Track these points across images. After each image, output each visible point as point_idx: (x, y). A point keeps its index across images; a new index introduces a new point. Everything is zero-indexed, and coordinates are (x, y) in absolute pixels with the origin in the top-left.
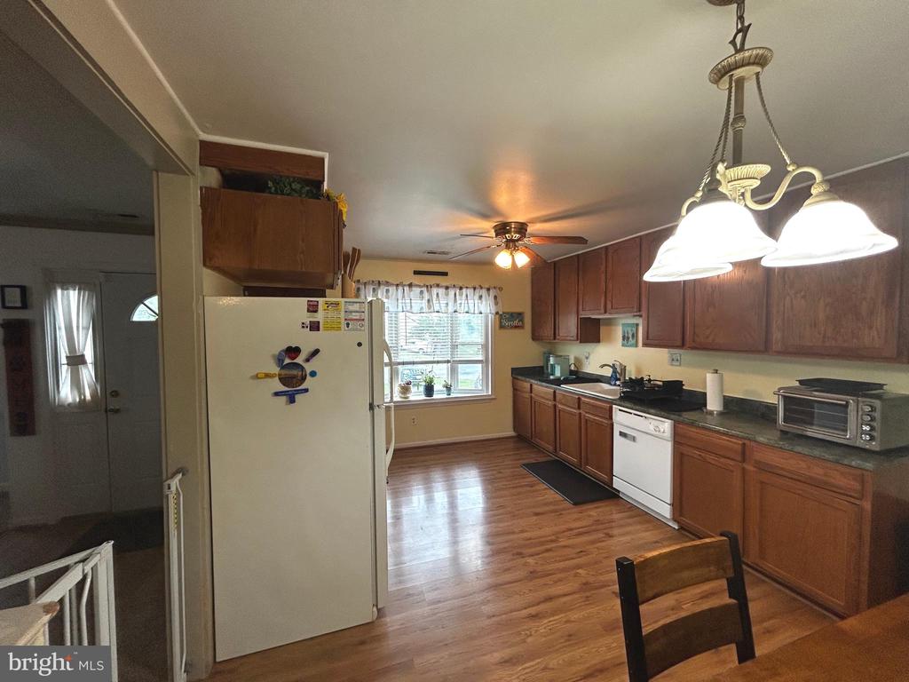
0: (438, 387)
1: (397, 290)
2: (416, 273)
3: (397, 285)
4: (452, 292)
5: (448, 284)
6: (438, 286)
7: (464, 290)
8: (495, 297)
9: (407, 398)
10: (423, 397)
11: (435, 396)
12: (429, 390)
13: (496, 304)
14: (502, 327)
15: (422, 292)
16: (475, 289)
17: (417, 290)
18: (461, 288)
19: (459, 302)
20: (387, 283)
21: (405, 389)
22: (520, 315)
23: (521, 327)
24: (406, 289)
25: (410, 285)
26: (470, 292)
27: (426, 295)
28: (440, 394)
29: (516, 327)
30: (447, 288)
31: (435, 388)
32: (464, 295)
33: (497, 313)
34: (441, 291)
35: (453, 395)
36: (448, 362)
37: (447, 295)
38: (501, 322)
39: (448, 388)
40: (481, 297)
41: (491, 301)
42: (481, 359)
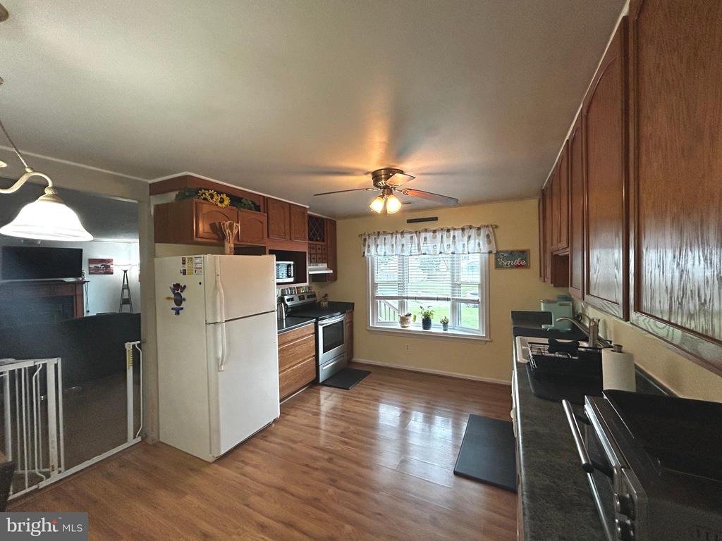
0: (435, 321)
1: (392, 238)
2: (409, 221)
3: (392, 234)
4: (439, 235)
5: (434, 229)
6: (426, 230)
7: (452, 232)
8: (488, 236)
9: (405, 327)
10: (421, 329)
11: (432, 330)
12: (427, 322)
13: (489, 242)
14: (498, 266)
15: (412, 238)
16: (463, 230)
17: (408, 236)
18: (448, 231)
19: (445, 244)
20: (385, 233)
21: (404, 320)
22: (524, 254)
23: (527, 266)
24: (399, 236)
25: (402, 233)
26: (458, 233)
27: (416, 239)
28: (436, 328)
29: (517, 266)
30: (434, 232)
31: (433, 322)
32: (452, 236)
33: (490, 252)
34: (429, 235)
35: (449, 331)
36: (448, 299)
37: (435, 237)
38: (497, 262)
39: (445, 324)
40: (469, 237)
41: (482, 240)
42: (476, 298)
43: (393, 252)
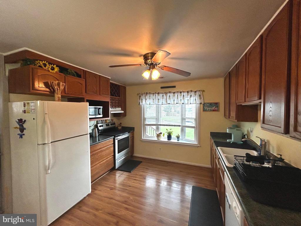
0: (173, 136)
1: (153, 96)
2: (162, 88)
3: (153, 94)
4: (176, 95)
5: (174, 91)
6: (170, 92)
7: (182, 94)
8: (200, 96)
9: (159, 139)
10: (166, 140)
11: (172, 140)
12: (169, 137)
13: (200, 99)
14: (204, 110)
15: (163, 96)
16: (188, 92)
17: (161, 95)
18: (181, 92)
19: (179, 99)
20: (150, 93)
21: (158, 136)
22: (217, 104)
23: (218, 110)
24: (157, 95)
25: (158, 93)
26: (185, 94)
27: (165, 96)
28: (174, 140)
29: (214, 110)
30: (174, 93)
31: (172, 136)
32: (182, 95)
33: (201, 103)
34: (171, 95)
35: (180, 141)
36: (179, 126)
37: (174, 96)
38: (204, 108)
39: (178, 137)
40: (191, 96)
41: (197, 97)
42: (193, 126)
43: (154, 102)
